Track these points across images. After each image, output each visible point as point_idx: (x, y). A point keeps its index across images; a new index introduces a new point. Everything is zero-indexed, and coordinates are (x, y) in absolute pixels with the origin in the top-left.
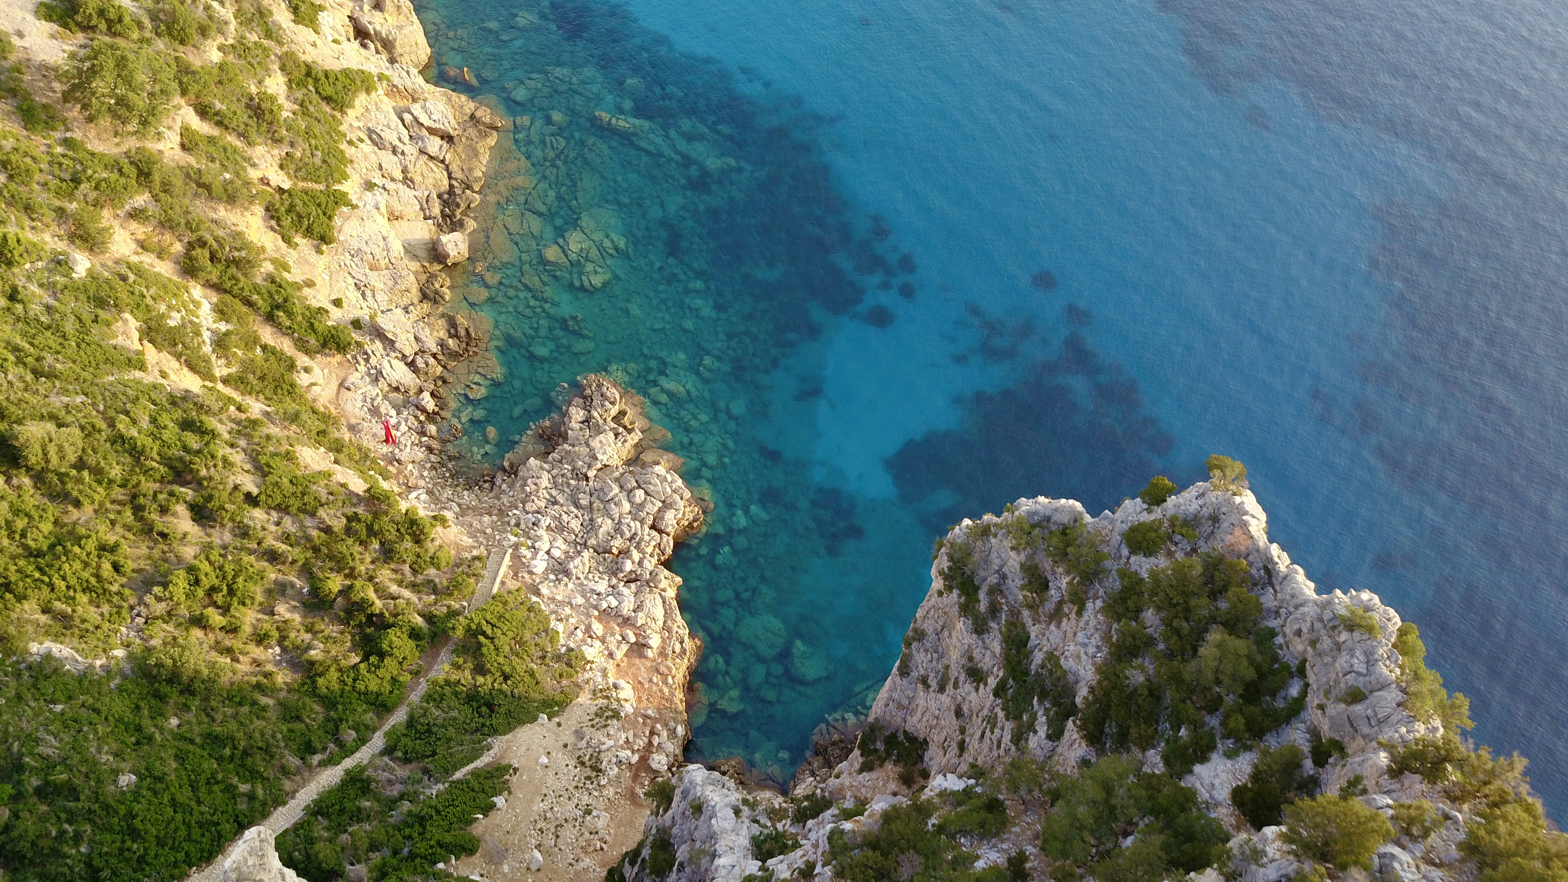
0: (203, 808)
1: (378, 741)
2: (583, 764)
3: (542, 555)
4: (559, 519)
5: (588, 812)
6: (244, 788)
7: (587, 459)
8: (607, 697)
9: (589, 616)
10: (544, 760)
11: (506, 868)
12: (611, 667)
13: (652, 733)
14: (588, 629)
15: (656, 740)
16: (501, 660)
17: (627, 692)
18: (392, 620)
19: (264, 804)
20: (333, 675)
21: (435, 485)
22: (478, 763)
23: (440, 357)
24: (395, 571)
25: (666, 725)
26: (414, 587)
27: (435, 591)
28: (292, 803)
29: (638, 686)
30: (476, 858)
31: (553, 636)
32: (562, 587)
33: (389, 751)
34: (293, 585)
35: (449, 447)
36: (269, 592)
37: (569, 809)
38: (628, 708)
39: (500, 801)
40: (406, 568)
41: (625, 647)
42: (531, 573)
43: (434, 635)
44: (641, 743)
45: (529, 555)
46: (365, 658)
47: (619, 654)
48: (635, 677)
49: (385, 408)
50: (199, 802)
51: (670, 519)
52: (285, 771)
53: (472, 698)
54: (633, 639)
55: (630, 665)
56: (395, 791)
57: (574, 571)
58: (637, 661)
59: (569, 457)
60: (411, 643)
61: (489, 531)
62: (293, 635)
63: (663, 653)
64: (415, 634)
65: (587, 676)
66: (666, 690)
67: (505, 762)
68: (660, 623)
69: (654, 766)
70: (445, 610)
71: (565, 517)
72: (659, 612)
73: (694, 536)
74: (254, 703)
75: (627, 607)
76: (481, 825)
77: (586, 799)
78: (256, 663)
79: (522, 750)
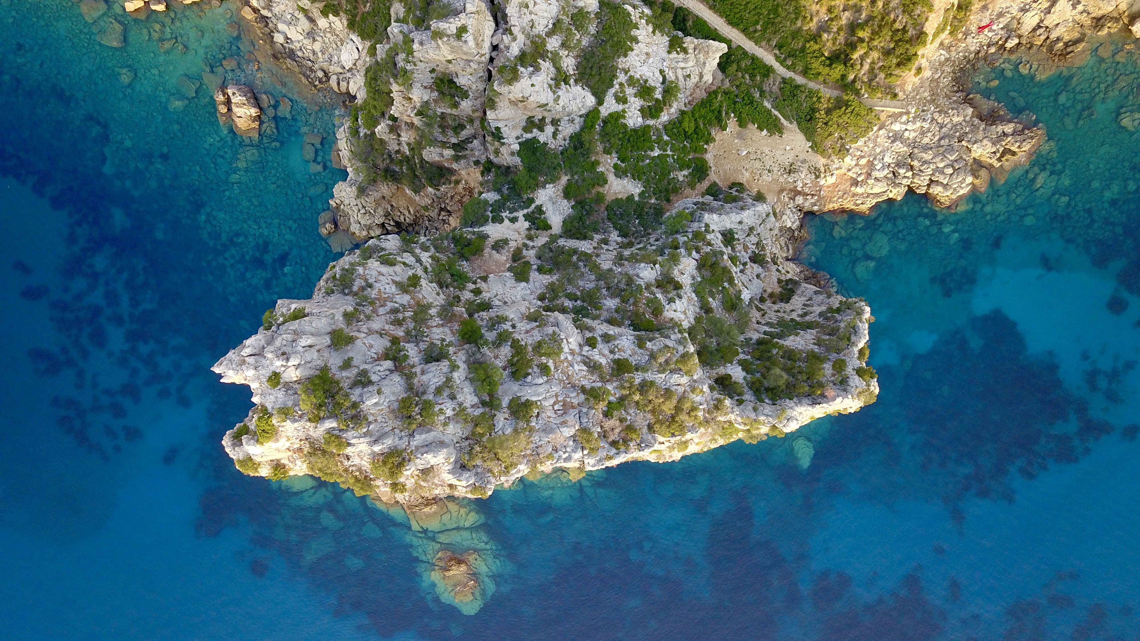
0: (747, 15)
1: (789, 74)
2: (791, 165)
3: (904, 127)
4: (929, 131)
5: (769, 171)
6: (759, 27)
7: (974, 139)
8: (825, 171)
9: (870, 156)
10: (788, 148)
11: (736, 141)
12: (843, 171)
13: (813, 195)
14: (862, 157)
15: (809, 197)
16: (835, 119)
17: (831, 180)
18: (848, 65)
19: (753, 37)
20: (817, 47)
21: (954, 61)
22: (783, 120)
23: (1048, 41)
24: (879, 59)
25: (818, 201)
26: (872, 70)
27: (871, 80)
28: (757, 47)
29: (835, 185)
30: (738, 128)
31: (856, 139)
32: (885, 140)
33: (784, 81)
34: (860, 15)
35: (982, 62)
36: (855, 6)
37: (768, 163)
38: (822, 182)
39: (765, 132)
40: (881, 64)
41: (854, 176)
42: (892, 123)
43: (845, 86)
44: (807, 190)
45: (902, 121)
46: (828, 58)
47: (850, 174)
48: (840, 183)
49: (1004, 21)
50: (749, 13)
51: (936, 190)
52: (769, 40)
53: (813, 110)
54: (859, 179)
55: (846, 180)
56: (766, 88)
57: (895, 144)
58: (849, 183)
59: (975, 128)
60: (839, 77)
61: (918, 97)
62: (834, 23)
63: (854, 195)
64: (843, 77)
65: (836, 161)
66: (835, 199)
67: (784, 131)
68: (871, 192)
69: (797, 198)
70: (859, 87)
71: (929, 134)
72: (877, 190)
73: (932, 204)
74: (797, 19)
75: (876, 174)
76: (753, 127)
77: (775, 169)
78: (818, 12)
79: (792, 138)
